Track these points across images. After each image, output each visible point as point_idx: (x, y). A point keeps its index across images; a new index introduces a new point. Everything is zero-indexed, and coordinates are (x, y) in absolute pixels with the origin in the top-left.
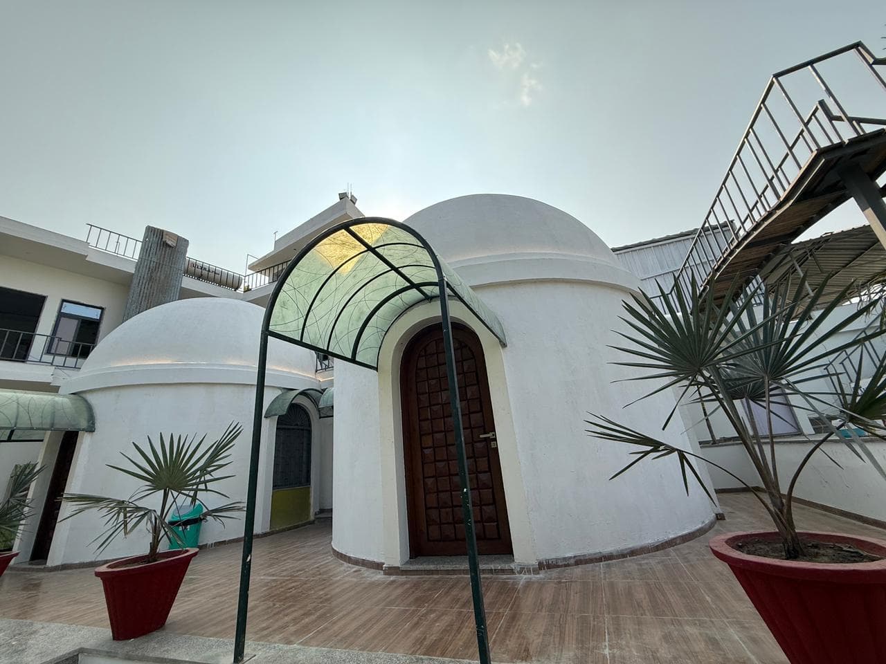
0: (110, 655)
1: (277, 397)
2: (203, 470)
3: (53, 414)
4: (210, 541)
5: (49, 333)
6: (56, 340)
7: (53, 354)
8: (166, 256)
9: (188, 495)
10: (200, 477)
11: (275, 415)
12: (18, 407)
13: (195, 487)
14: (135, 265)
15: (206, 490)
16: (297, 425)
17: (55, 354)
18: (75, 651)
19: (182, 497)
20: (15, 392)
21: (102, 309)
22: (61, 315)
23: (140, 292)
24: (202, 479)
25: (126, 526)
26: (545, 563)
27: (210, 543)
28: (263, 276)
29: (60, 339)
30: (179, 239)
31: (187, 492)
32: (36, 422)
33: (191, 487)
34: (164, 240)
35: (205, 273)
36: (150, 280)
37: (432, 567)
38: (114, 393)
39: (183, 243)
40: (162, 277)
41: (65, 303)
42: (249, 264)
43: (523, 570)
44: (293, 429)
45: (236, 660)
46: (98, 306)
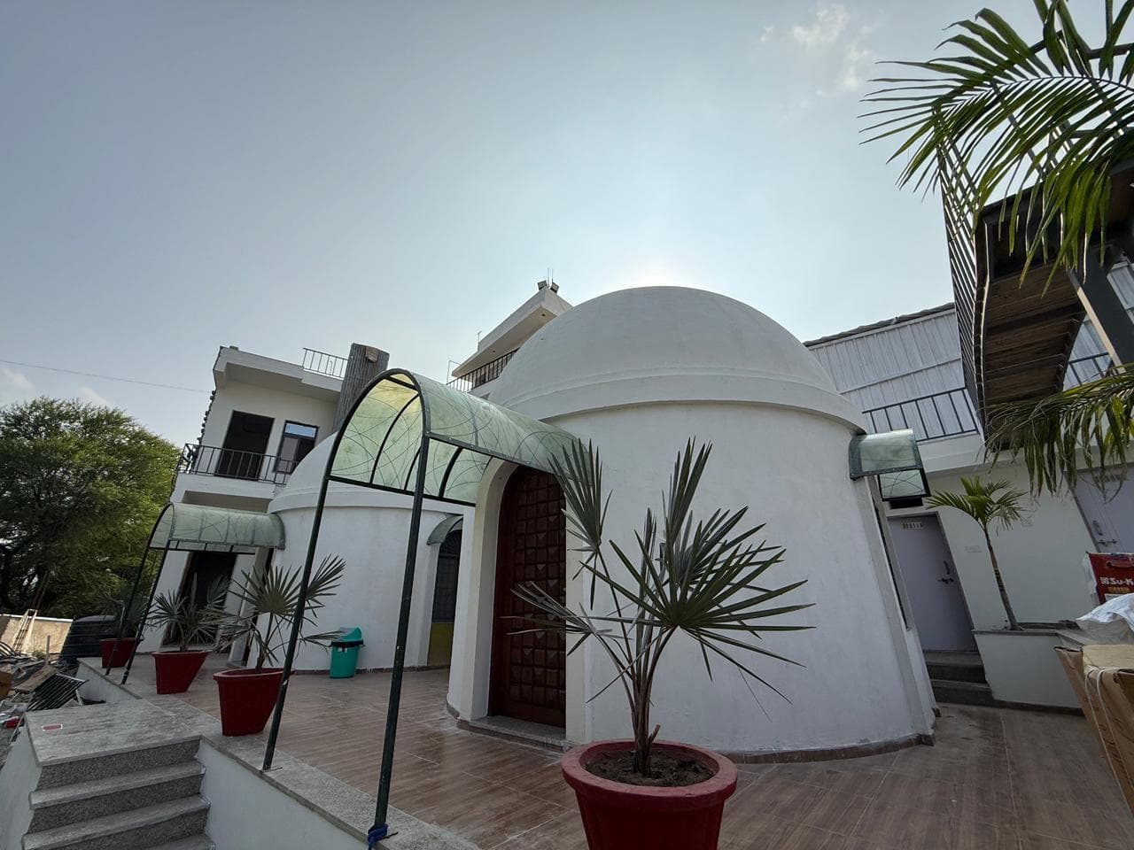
1: (441, 523)
3: (254, 532)
4: (370, 667)
5: (274, 453)
6: (281, 459)
7: (277, 472)
11: (435, 542)
12: (229, 524)
14: (341, 383)
18: (197, 736)
21: (317, 428)
22: (285, 435)
27: (369, 668)
28: (467, 382)
30: (380, 352)
32: (241, 538)
34: (366, 356)
37: (494, 728)
39: (383, 356)
41: (287, 424)
42: (452, 370)
43: (571, 749)
45: (265, 768)
46: (313, 425)
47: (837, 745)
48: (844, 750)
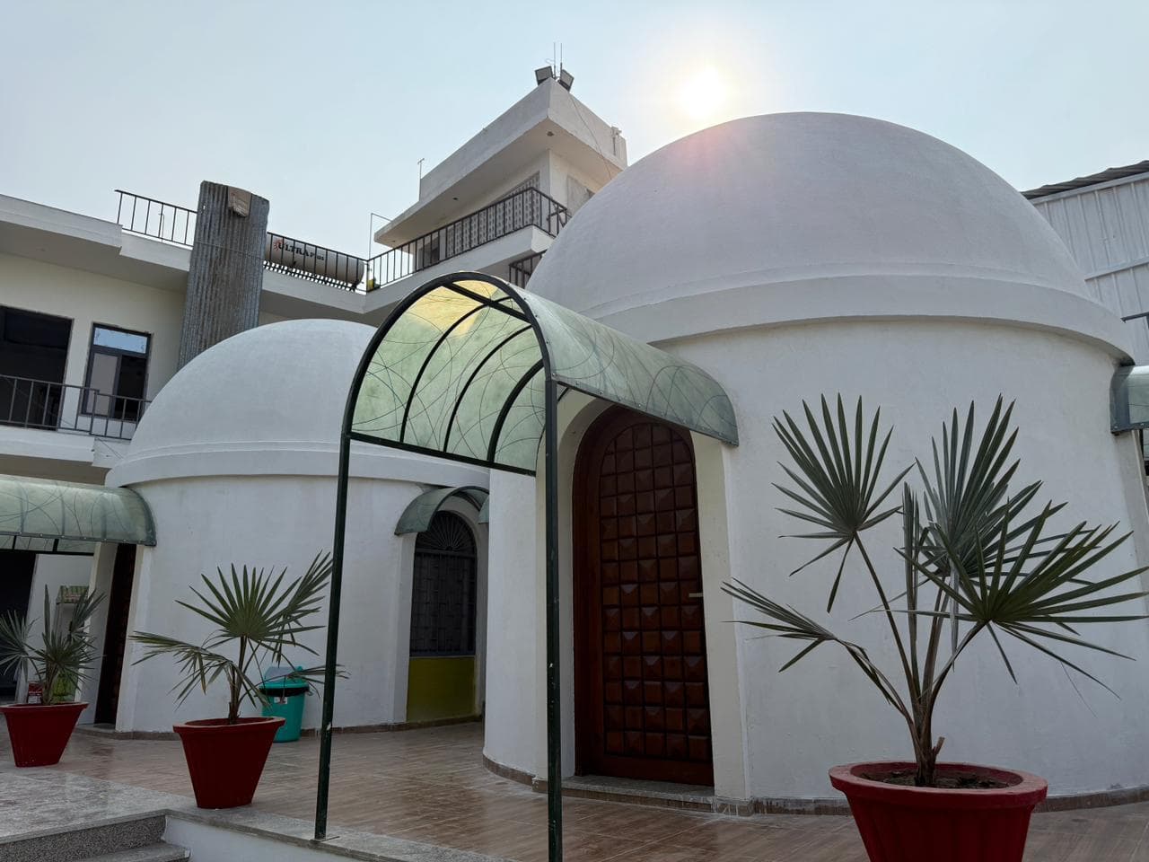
0: (195, 819)
1: (414, 501)
2: (288, 614)
3: (104, 518)
4: (318, 725)
5: (80, 383)
6: (92, 394)
7: (90, 414)
8: (235, 235)
9: (269, 647)
10: (282, 624)
11: (411, 531)
12: (63, 508)
13: (277, 637)
14: (188, 257)
15: (293, 642)
16: (449, 548)
17: (93, 415)
18: (161, 811)
19: (262, 650)
20: (57, 484)
21: (148, 336)
22: (94, 350)
23: (201, 304)
24: (287, 627)
25: (203, 678)
26: (765, 804)
27: (317, 728)
28: (405, 254)
29: (97, 392)
30: (253, 198)
31: (267, 643)
32: (86, 529)
33: (272, 637)
34: (229, 205)
35: (299, 257)
36: (213, 283)
37: (597, 788)
38: (176, 487)
39: (259, 206)
40: (231, 276)
41: (97, 329)
43: (725, 807)
44: (443, 556)
45: (317, 836)
46: (143, 331)
47: (1082, 791)
48: (1091, 797)
